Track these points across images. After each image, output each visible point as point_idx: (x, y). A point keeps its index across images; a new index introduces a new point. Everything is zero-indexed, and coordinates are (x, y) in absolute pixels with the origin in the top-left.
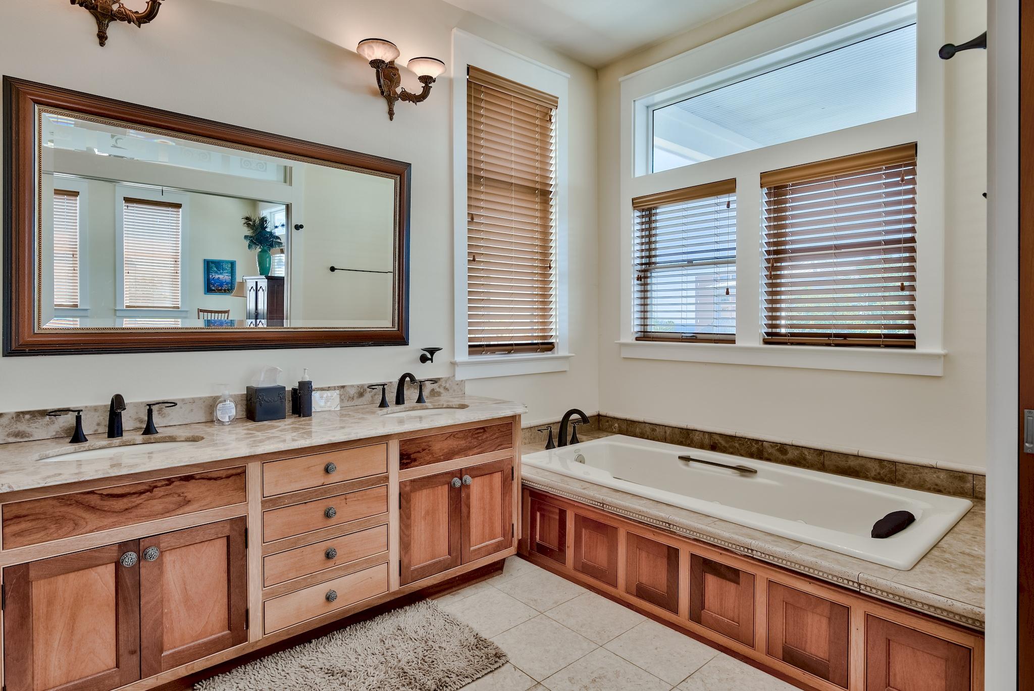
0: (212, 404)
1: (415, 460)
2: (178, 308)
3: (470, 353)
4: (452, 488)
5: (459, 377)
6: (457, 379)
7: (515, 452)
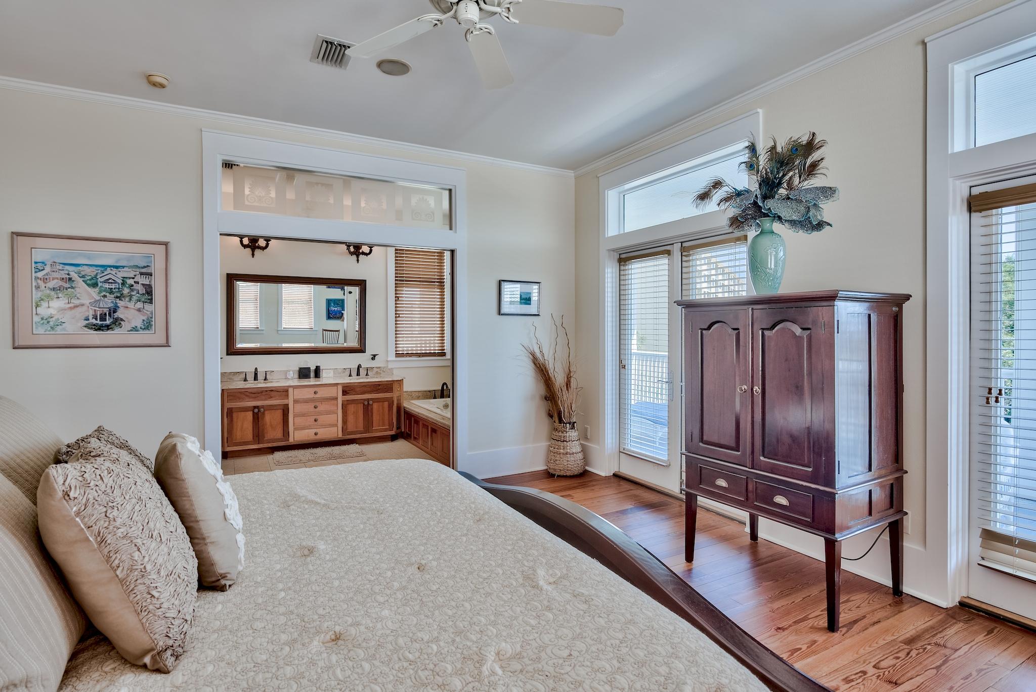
0: (286, 372)
1: (349, 393)
2: (312, 328)
3: (396, 357)
4: (364, 404)
5: (390, 366)
6: (389, 367)
7: (395, 395)
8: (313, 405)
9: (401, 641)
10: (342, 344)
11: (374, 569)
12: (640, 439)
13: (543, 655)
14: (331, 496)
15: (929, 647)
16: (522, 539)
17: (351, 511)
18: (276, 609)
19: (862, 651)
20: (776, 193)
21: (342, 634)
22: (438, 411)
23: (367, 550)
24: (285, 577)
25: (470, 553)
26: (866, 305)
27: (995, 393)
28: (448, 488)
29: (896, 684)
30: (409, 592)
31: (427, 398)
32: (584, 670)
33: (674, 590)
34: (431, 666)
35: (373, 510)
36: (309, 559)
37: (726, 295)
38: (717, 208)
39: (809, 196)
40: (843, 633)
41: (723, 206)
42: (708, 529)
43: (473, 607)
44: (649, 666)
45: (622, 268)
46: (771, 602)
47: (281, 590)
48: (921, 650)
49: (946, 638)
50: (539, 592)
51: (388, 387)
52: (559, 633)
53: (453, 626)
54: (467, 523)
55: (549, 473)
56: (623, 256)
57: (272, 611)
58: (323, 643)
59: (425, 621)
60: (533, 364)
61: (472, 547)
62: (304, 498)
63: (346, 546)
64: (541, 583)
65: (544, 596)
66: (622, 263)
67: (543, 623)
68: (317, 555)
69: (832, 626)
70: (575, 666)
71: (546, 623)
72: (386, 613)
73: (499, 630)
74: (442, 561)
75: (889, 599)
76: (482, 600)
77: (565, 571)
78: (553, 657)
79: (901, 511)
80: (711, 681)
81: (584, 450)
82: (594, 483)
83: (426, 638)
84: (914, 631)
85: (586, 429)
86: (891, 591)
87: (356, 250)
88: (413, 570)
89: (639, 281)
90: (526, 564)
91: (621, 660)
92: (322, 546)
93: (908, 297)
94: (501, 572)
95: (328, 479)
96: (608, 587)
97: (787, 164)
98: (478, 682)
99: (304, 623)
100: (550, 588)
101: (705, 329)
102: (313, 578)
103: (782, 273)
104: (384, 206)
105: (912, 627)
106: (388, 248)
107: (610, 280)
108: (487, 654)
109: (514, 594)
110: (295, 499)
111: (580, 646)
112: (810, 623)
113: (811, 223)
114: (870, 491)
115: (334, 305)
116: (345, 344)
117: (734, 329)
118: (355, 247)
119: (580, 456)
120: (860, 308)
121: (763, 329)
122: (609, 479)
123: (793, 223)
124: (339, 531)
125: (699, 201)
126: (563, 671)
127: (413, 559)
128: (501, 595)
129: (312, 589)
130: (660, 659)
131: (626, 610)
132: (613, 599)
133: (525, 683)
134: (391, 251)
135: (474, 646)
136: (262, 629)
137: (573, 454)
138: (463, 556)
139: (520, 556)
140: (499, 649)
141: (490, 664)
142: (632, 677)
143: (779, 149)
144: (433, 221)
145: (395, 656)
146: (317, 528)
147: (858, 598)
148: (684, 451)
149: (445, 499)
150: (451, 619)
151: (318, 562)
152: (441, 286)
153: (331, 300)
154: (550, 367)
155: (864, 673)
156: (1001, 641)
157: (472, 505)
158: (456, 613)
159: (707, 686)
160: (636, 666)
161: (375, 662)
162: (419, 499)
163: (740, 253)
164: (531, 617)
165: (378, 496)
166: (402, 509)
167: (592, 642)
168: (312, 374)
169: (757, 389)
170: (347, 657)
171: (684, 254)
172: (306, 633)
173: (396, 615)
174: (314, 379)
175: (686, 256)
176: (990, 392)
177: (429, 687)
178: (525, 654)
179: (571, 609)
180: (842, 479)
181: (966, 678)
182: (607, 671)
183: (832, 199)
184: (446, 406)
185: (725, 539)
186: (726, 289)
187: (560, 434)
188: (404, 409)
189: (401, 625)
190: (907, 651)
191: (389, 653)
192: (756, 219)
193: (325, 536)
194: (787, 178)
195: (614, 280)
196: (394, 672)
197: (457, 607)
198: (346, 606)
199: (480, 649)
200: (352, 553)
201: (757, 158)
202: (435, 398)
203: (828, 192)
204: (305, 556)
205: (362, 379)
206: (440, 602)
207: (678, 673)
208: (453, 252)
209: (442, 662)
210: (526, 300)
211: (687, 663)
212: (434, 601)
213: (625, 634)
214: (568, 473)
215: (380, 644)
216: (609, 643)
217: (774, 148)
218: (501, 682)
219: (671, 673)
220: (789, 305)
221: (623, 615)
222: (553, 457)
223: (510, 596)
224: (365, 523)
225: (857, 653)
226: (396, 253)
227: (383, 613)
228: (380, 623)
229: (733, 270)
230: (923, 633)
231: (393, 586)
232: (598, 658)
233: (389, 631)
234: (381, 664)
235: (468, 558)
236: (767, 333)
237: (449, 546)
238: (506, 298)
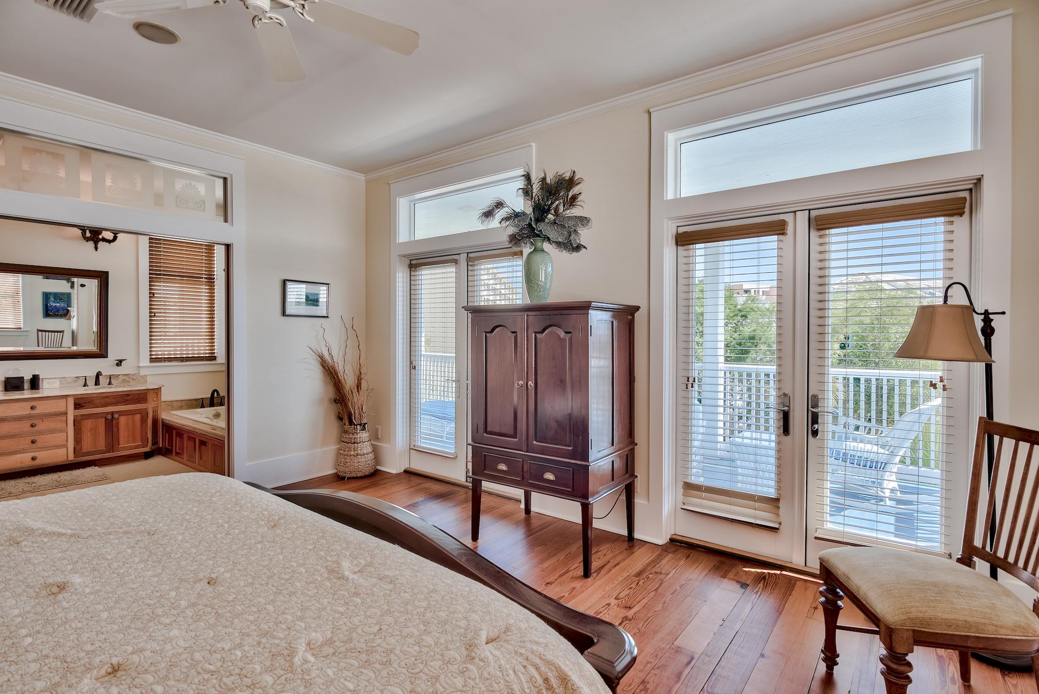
1: (83, 406)
2: (20, 328)
3: (150, 362)
4: (106, 419)
5: (143, 372)
6: (141, 374)
7: (150, 406)
8: (28, 423)
9: (198, 656)
10: (67, 346)
11: (152, 592)
12: (430, 435)
13: (354, 635)
14: (80, 524)
15: (651, 576)
16: (323, 537)
17: (112, 537)
18: (23, 658)
19: (607, 588)
20: (546, 217)
21: (121, 665)
22: (208, 421)
23: (140, 575)
24: (28, 621)
25: (267, 558)
26: (610, 314)
27: (691, 380)
28: (234, 499)
29: (630, 608)
30: (200, 607)
31: (192, 408)
32: (394, 639)
33: (467, 560)
34: (237, 671)
35: (142, 532)
36: (60, 596)
37: (503, 302)
38: (499, 225)
39: (571, 223)
40: (594, 577)
41: (504, 224)
42: (490, 510)
43: (276, 608)
44: (451, 622)
45: (413, 273)
46: (542, 563)
47: (26, 636)
48: (646, 579)
49: (661, 566)
50: (345, 582)
51: (141, 397)
52: (368, 613)
53: (257, 630)
54: (260, 530)
55: (339, 476)
56: (414, 262)
57: (16, 661)
58: (97, 679)
59: (223, 632)
60: (321, 367)
61: (269, 552)
62: (41, 531)
63: (110, 574)
64: (347, 573)
65: (351, 584)
66: (413, 269)
67: (352, 608)
68: (72, 591)
69: (587, 574)
70: (385, 637)
71: (354, 608)
72: (175, 632)
73: (307, 623)
74: (236, 571)
75: (626, 545)
76: (286, 600)
77: (369, 559)
78: (364, 634)
79: (633, 476)
80: (501, 623)
81: (375, 450)
82: (385, 481)
83: (227, 647)
84: (641, 566)
85: (377, 430)
86: (627, 539)
87: (94, 235)
88: (201, 586)
89: (429, 286)
90: (330, 559)
91: (426, 624)
92: (77, 579)
93: (637, 308)
94: (304, 571)
95: (72, 505)
96: (410, 566)
97: (554, 194)
98: (291, 673)
99: (66, 665)
100: (355, 577)
101: (488, 332)
102: (71, 615)
103: (551, 283)
104: (139, 186)
105: (640, 563)
106: (140, 236)
107: (401, 284)
108: (297, 647)
109: (320, 588)
110: (26, 534)
111: (389, 619)
112: (570, 574)
113: (571, 244)
114: (613, 461)
115: (55, 298)
116: (75, 348)
117: (513, 332)
118: (91, 231)
119: (371, 456)
120: (606, 316)
121: (536, 332)
122: (400, 476)
123: (558, 244)
124: (99, 560)
125: (484, 218)
126: (374, 645)
127: (201, 575)
128: (306, 591)
129: (71, 627)
130: (460, 615)
131: (428, 582)
132: (416, 576)
133: (338, 663)
134: (144, 242)
135: (283, 642)
136: (5, 683)
137: (364, 454)
138: (260, 562)
139: (322, 553)
140: (309, 639)
141: (302, 653)
142: (437, 635)
143: (548, 181)
144: (204, 210)
145: (193, 672)
146: (66, 562)
147: (604, 548)
148: (470, 441)
149: (233, 511)
150: (253, 624)
151: (75, 597)
152: (211, 282)
153: (50, 294)
154: (340, 369)
155: (609, 605)
156: (693, 563)
157: (264, 512)
158: (258, 617)
159: (498, 628)
160: (440, 626)
161: (168, 683)
162: (199, 514)
163: (517, 266)
164: (340, 605)
165: (147, 517)
166: (180, 526)
167: (399, 615)
168: (27, 385)
169: (531, 384)
170: (131, 686)
171: (469, 263)
172: (71, 673)
173: (187, 632)
174: (30, 391)
175: (471, 265)
176: (688, 381)
177: (237, 691)
178: (336, 639)
179: (377, 590)
180: (593, 454)
181: (673, 593)
182: (415, 635)
183: (587, 227)
184: (217, 416)
185: (505, 516)
186: (503, 297)
187: (351, 436)
188: (162, 422)
189: (195, 641)
190: (637, 581)
191: (184, 670)
192: (530, 238)
193: (79, 568)
194: (554, 205)
195: (405, 285)
196: (194, 686)
197: (259, 611)
198: (123, 636)
199: (290, 643)
200: (121, 581)
201: (532, 186)
202: (203, 406)
203: (584, 221)
204: (53, 594)
205: (103, 389)
206: (238, 610)
207: (475, 623)
208: (228, 247)
209: (249, 664)
210: (312, 300)
211: (481, 614)
212: (232, 611)
213: (429, 601)
214: (359, 475)
215: (172, 664)
216: (415, 612)
217: (544, 179)
218: (315, 668)
219: (469, 625)
220: (556, 312)
221: (426, 587)
222: (343, 460)
223: (316, 591)
224: (133, 547)
225: (604, 591)
226: (150, 243)
227: (171, 634)
228: (170, 644)
229: (510, 280)
230: (647, 566)
231: (180, 604)
232: (406, 626)
233: (182, 650)
234: (177, 683)
235: (265, 563)
236: (539, 336)
237: (243, 555)
238: (291, 298)
